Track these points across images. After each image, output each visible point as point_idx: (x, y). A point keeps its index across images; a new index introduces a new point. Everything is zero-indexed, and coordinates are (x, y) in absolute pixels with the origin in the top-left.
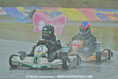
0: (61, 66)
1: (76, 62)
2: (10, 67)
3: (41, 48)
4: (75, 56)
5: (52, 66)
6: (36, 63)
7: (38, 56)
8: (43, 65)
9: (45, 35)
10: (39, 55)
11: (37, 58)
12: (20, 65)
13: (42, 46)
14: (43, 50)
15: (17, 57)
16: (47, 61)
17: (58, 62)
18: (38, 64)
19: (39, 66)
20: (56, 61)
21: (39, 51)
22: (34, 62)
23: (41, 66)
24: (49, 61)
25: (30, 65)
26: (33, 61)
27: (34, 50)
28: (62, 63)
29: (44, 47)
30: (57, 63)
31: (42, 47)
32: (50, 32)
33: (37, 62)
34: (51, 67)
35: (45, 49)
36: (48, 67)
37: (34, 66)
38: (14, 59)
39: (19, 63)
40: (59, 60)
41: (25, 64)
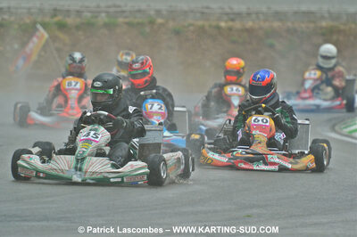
0: (146, 177)
1: (182, 167)
3: (92, 132)
4: (180, 154)
5: (122, 178)
6: (80, 170)
7: (86, 154)
8: (98, 176)
9: (99, 99)
10: (88, 152)
11: (83, 159)
12: (41, 175)
13: (96, 127)
14: (97, 137)
15: (31, 156)
16: (110, 165)
17: (137, 167)
18: (86, 172)
19: (88, 179)
20: (132, 166)
21: (89, 141)
22: (76, 168)
23: (95, 176)
24: (114, 166)
25: (66, 175)
26: (73, 165)
27: (76, 139)
28: (147, 170)
29: (102, 129)
30: (136, 170)
31: (96, 130)
32: (111, 91)
34: (119, 180)
35: (103, 135)
36: (112, 180)
37: (77, 178)
38: (24, 161)
39: (38, 172)
40: (140, 163)
41: (54, 173)
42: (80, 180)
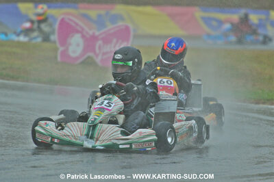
0: (153, 144)
2: (35, 146)
3: (106, 101)
5: (131, 144)
6: (92, 138)
7: (97, 121)
8: (109, 143)
9: (119, 70)
10: (99, 119)
11: (94, 126)
12: (56, 141)
13: (111, 96)
14: (110, 106)
15: (48, 122)
16: (119, 132)
17: (145, 134)
18: (97, 140)
19: (99, 145)
20: (140, 133)
21: (102, 109)
22: (87, 135)
23: (104, 144)
24: (124, 133)
25: (78, 142)
26: (85, 132)
28: (155, 137)
29: (116, 99)
30: (144, 137)
31: (110, 99)
32: (130, 63)
33: (95, 136)
34: (128, 146)
35: (117, 103)
36: (121, 146)
37: (88, 144)
38: (41, 127)
39: (53, 138)
40: (148, 131)
41: (67, 139)
42: (90, 146)
